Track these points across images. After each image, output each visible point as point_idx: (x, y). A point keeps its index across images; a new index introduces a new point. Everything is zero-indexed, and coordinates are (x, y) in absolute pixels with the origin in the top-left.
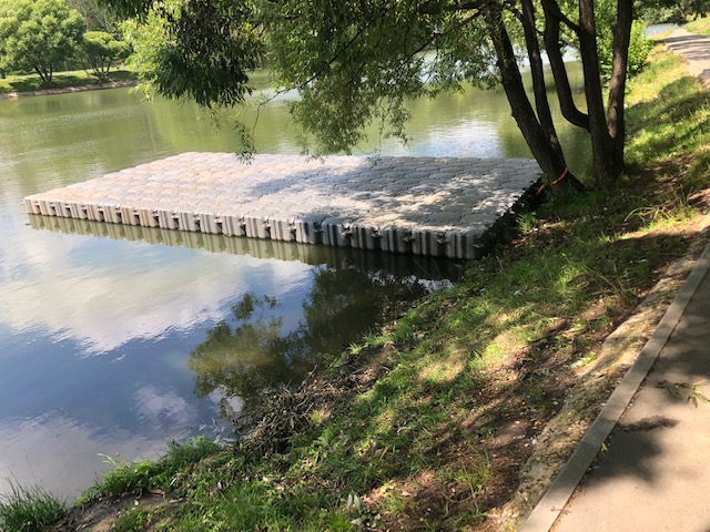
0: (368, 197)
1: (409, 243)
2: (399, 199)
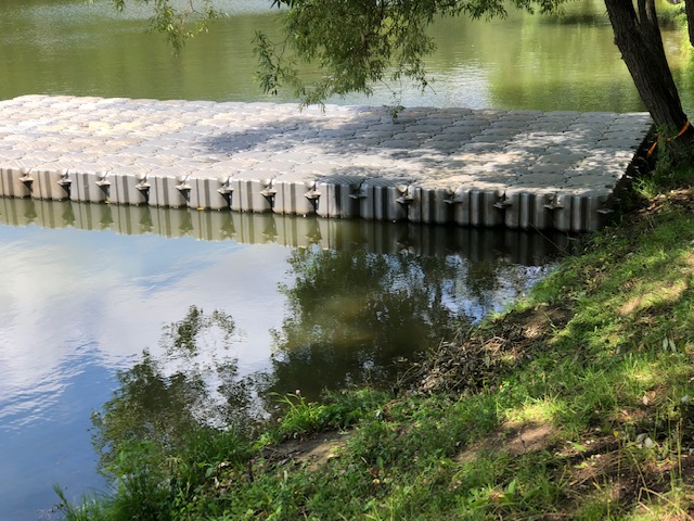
1: (502, 212)
2: (456, 158)
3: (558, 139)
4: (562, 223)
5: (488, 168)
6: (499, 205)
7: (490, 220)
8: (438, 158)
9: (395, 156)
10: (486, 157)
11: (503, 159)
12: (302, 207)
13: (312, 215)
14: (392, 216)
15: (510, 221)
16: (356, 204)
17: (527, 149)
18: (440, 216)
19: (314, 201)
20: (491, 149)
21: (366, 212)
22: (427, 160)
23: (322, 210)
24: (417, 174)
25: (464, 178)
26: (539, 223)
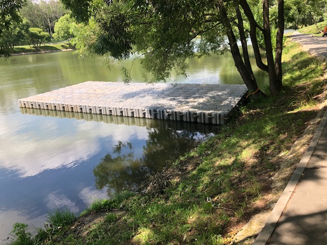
0: (174, 99)
1: (196, 118)
2: (188, 100)
3: (220, 93)
4: (214, 122)
5: (195, 104)
6: (195, 116)
7: (192, 120)
8: (183, 100)
9: (171, 100)
10: (196, 100)
11: (201, 100)
12: (141, 116)
13: (144, 118)
14: (165, 118)
15: (198, 121)
16: (155, 115)
17: (210, 97)
18: (178, 119)
19: (144, 114)
20: (199, 97)
21: (158, 117)
22: (179, 101)
23: (146, 117)
24: (174, 106)
25: (188, 107)
26: (207, 121)
